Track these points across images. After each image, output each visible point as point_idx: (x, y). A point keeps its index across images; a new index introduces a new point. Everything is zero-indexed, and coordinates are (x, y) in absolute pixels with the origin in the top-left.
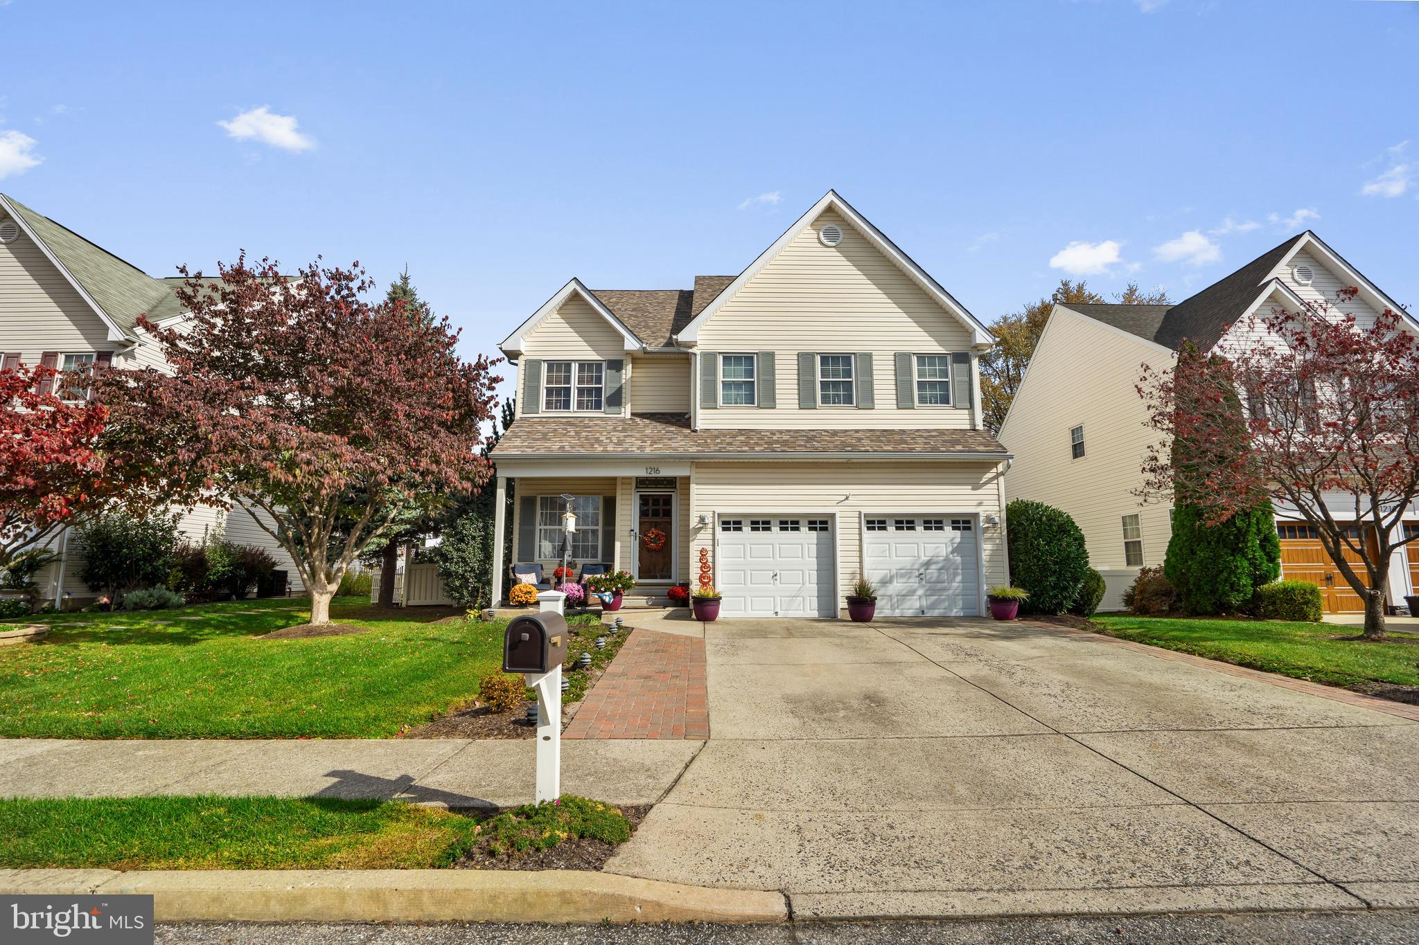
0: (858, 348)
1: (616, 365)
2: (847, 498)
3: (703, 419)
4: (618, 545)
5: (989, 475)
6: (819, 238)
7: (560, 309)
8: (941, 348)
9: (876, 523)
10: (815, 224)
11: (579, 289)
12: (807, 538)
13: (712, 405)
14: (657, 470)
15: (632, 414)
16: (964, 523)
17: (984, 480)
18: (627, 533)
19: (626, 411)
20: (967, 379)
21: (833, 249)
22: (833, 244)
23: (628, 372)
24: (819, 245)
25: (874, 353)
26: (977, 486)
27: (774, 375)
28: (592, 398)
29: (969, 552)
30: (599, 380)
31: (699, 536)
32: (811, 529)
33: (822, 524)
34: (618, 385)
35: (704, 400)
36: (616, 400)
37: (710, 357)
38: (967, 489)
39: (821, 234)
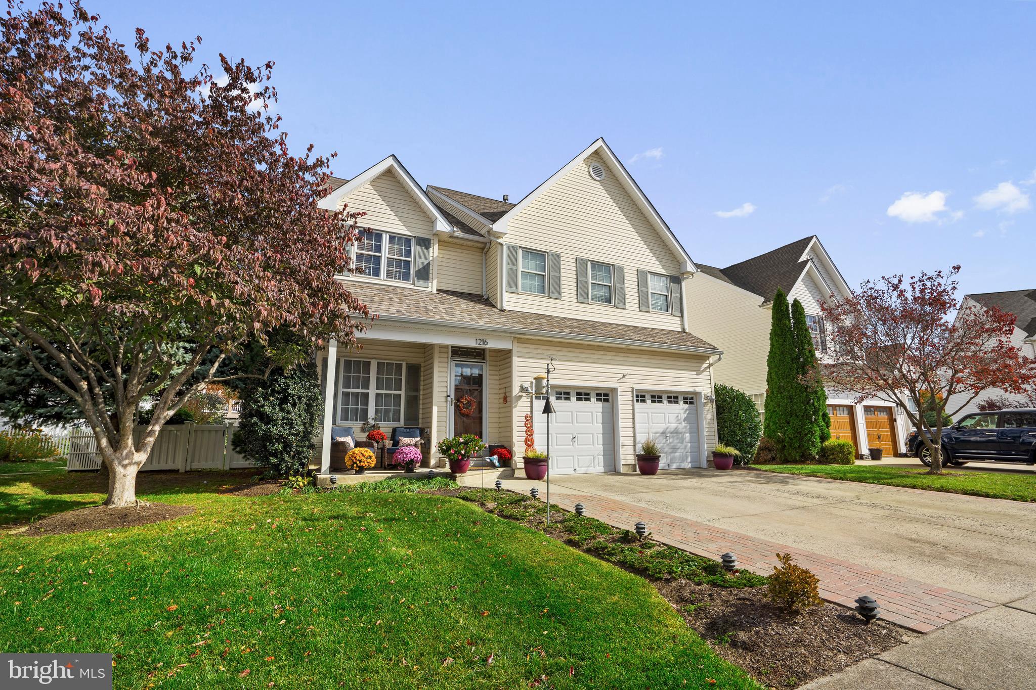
0: (617, 262)
1: (425, 243)
2: (624, 376)
3: (509, 301)
4: (435, 409)
5: (705, 365)
6: (589, 172)
7: (373, 181)
8: (663, 271)
9: (641, 397)
10: (586, 160)
11: (396, 166)
12: (595, 407)
13: (514, 290)
14: (485, 342)
15: (437, 290)
16: (690, 399)
17: (702, 369)
18: (443, 399)
19: (433, 286)
20: (679, 296)
21: (598, 183)
22: (599, 179)
23: (435, 251)
24: (589, 177)
25: (625, 267)
26: (699, 373)
27: (560, 272)
28: (401, 269)
29: (694, 421)
30: (408, 253)
31: (520, 403)
32: (598, 400)
33: (606, 396)
34: (427, 262)
35: (509, 285)
36: (424, 274)
37: (513, 249)
38: (693, 374)
39: (591, 169)
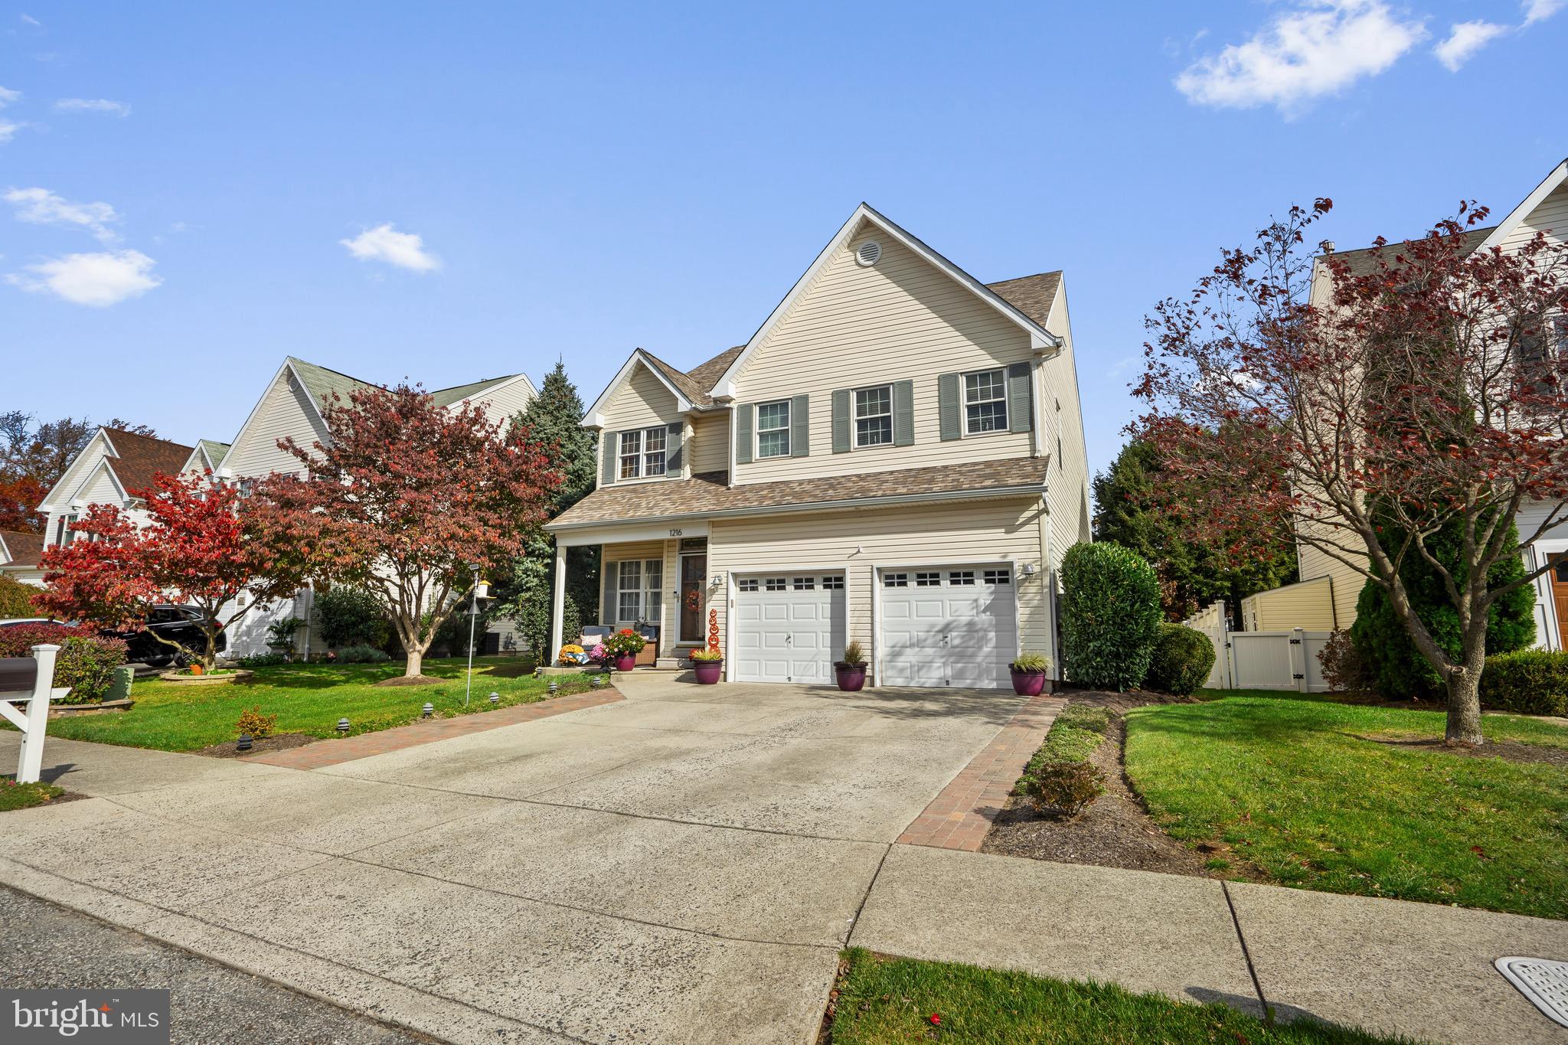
0: (897, 376)
1: (677, 428)
2: (859, 552)
3: (739, 475)
4: (664, 607)
5: (1028, 514)
6: (856, 260)
7: (632, 380)
8: (995, 362)
9: (895, 578)
10: (852, 245)
11: (641, 358)
12: (821, 595)
13: (747, 459)
14: (679, 532)
15: (695, 476)
16: (999, 575)
17: (1021, 520)
18: (672, 595)
19: (686, 473)
20: (1027, 394)
21: (872, 269)
22: (871, 263)
23: (689, 432)
24: (857, 267)
25: (914, 380)
26: (1011, 528)
27: (807, 419)
28: (657, 463)
29: (1002, 610)
30: (662, 445)
31: (715, 597)
32: (825, 587)
33: (835, 581)
34: (678, 448)
35: (740, 455)
36: (676, 463)
37: (745, 410)
38: (999, 533)
39: (858, 254)
